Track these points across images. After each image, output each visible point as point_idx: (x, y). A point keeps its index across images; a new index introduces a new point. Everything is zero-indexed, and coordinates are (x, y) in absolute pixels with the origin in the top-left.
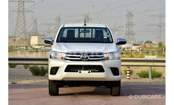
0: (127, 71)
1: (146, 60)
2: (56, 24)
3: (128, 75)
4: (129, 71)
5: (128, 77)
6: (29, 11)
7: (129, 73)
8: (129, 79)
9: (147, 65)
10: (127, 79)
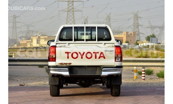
0: (143, 71)
1: (161, 60)
2: (106, 22)
3: (143, 75)
4: (144, 71)
5: (143, 78)
6: (79, 11)
7: (144, 74)
8: (144, 79)
9: (161, 65)
10: (143, 79)
